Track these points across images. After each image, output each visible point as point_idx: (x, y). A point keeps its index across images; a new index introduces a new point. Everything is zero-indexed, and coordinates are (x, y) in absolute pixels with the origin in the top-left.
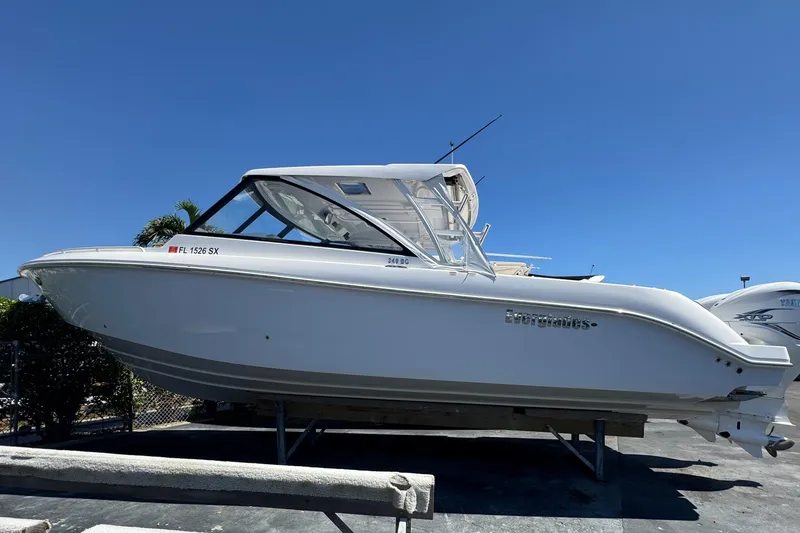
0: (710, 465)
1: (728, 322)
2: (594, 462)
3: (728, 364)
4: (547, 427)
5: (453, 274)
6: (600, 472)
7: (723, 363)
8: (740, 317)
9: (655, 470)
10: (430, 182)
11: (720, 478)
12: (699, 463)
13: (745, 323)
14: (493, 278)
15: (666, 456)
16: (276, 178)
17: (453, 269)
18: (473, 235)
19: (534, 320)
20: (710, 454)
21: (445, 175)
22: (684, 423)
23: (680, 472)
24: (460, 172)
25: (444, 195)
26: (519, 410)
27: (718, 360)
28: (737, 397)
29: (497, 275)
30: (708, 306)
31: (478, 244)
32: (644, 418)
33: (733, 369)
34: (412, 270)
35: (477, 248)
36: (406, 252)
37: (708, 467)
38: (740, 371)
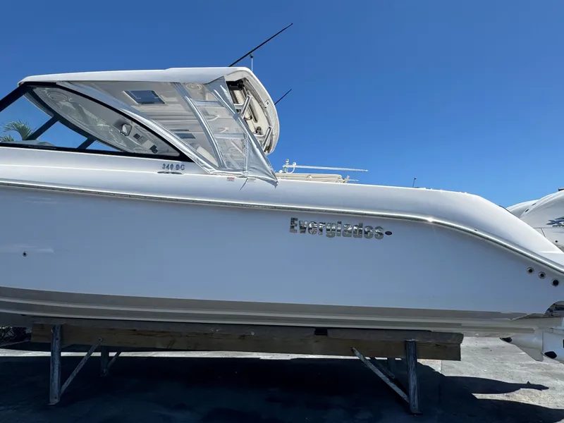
0: (540, 388)
1: (540, 229)
2: (406, 390)
3: (542, 275)
4: (353, 351)
5: (231, 179)
6: (414, 402)
7: (536, 274)
8: (553, 223)
9: (479, 396)
10: (212, 84)
11: (551, 406)
12: (529, 386)
13: (559, 229)
14: (275, 184)
15: (492, 377)
16: (52, 85)
17: (232, 174)
18: (253, 138)
19: (321, 230)
20: (539, 374)
21: (228, 79)
22: (508, 340)
23: (507, 399)
24: (245, 75)
25: (224, 97)
26: (321, 332)
27: (531, 271)
28: (558, 312)
29: (278, 180)
30: (518, 214)
31: (259, 147)
32: (460, 337)
33: (549, 280)
34: (188, 176)
35: (258, 150)
36: (183, 157)
37: (537, 391)
38: (556, 283)
